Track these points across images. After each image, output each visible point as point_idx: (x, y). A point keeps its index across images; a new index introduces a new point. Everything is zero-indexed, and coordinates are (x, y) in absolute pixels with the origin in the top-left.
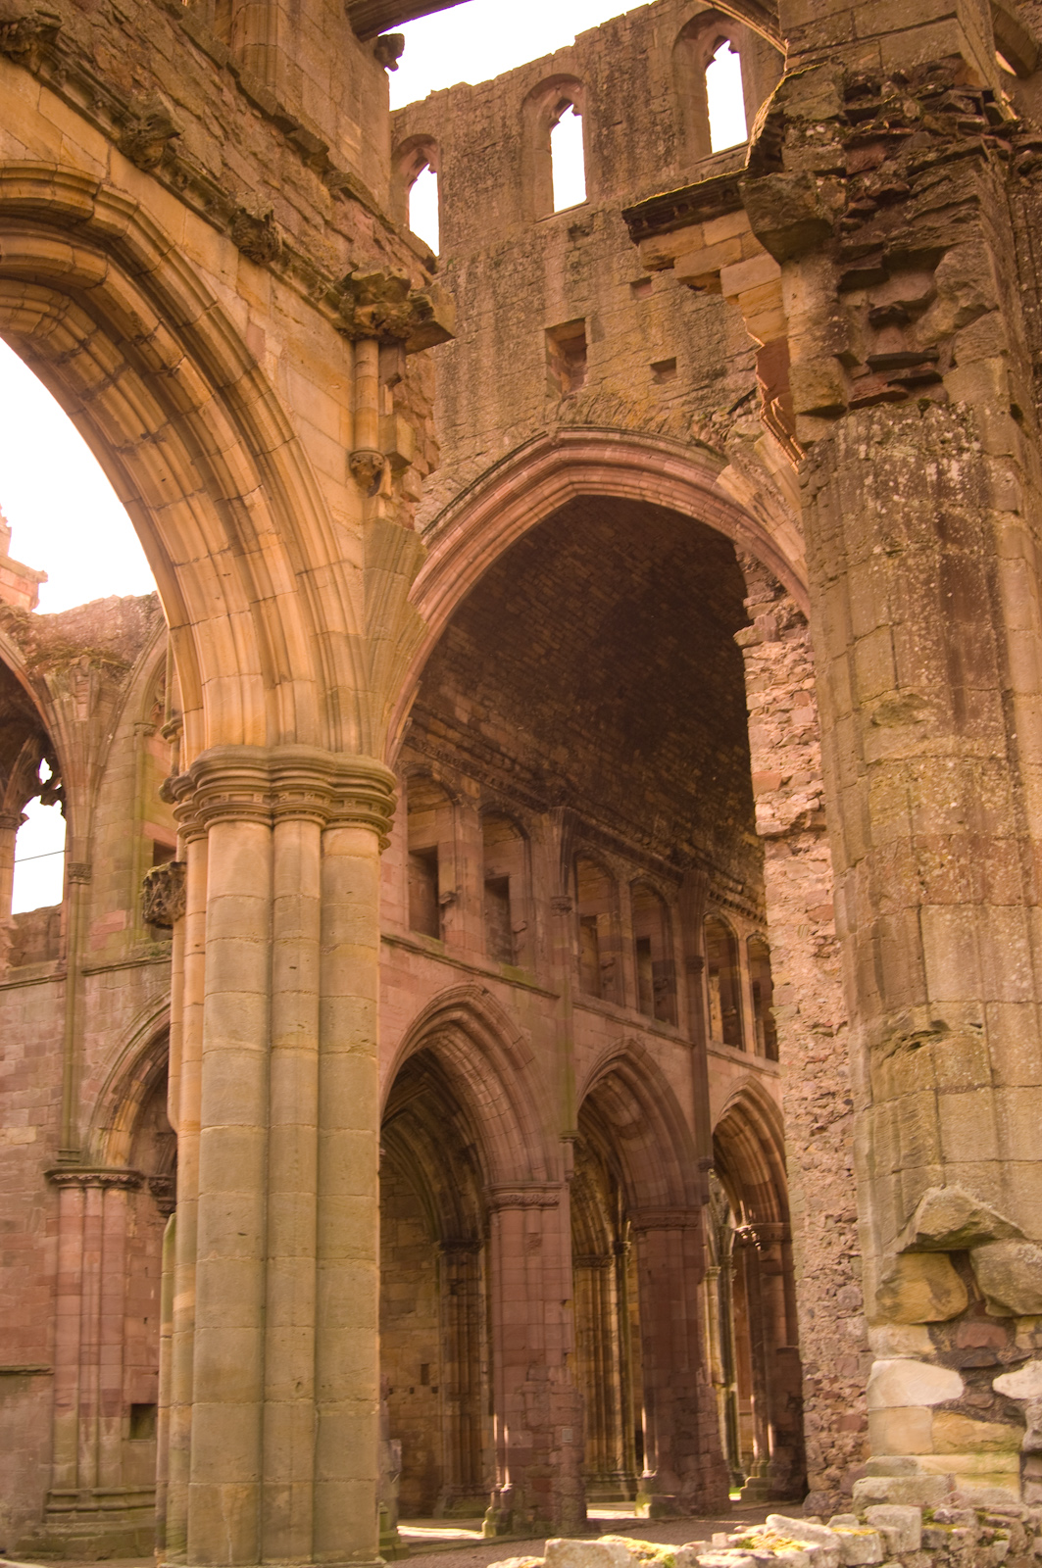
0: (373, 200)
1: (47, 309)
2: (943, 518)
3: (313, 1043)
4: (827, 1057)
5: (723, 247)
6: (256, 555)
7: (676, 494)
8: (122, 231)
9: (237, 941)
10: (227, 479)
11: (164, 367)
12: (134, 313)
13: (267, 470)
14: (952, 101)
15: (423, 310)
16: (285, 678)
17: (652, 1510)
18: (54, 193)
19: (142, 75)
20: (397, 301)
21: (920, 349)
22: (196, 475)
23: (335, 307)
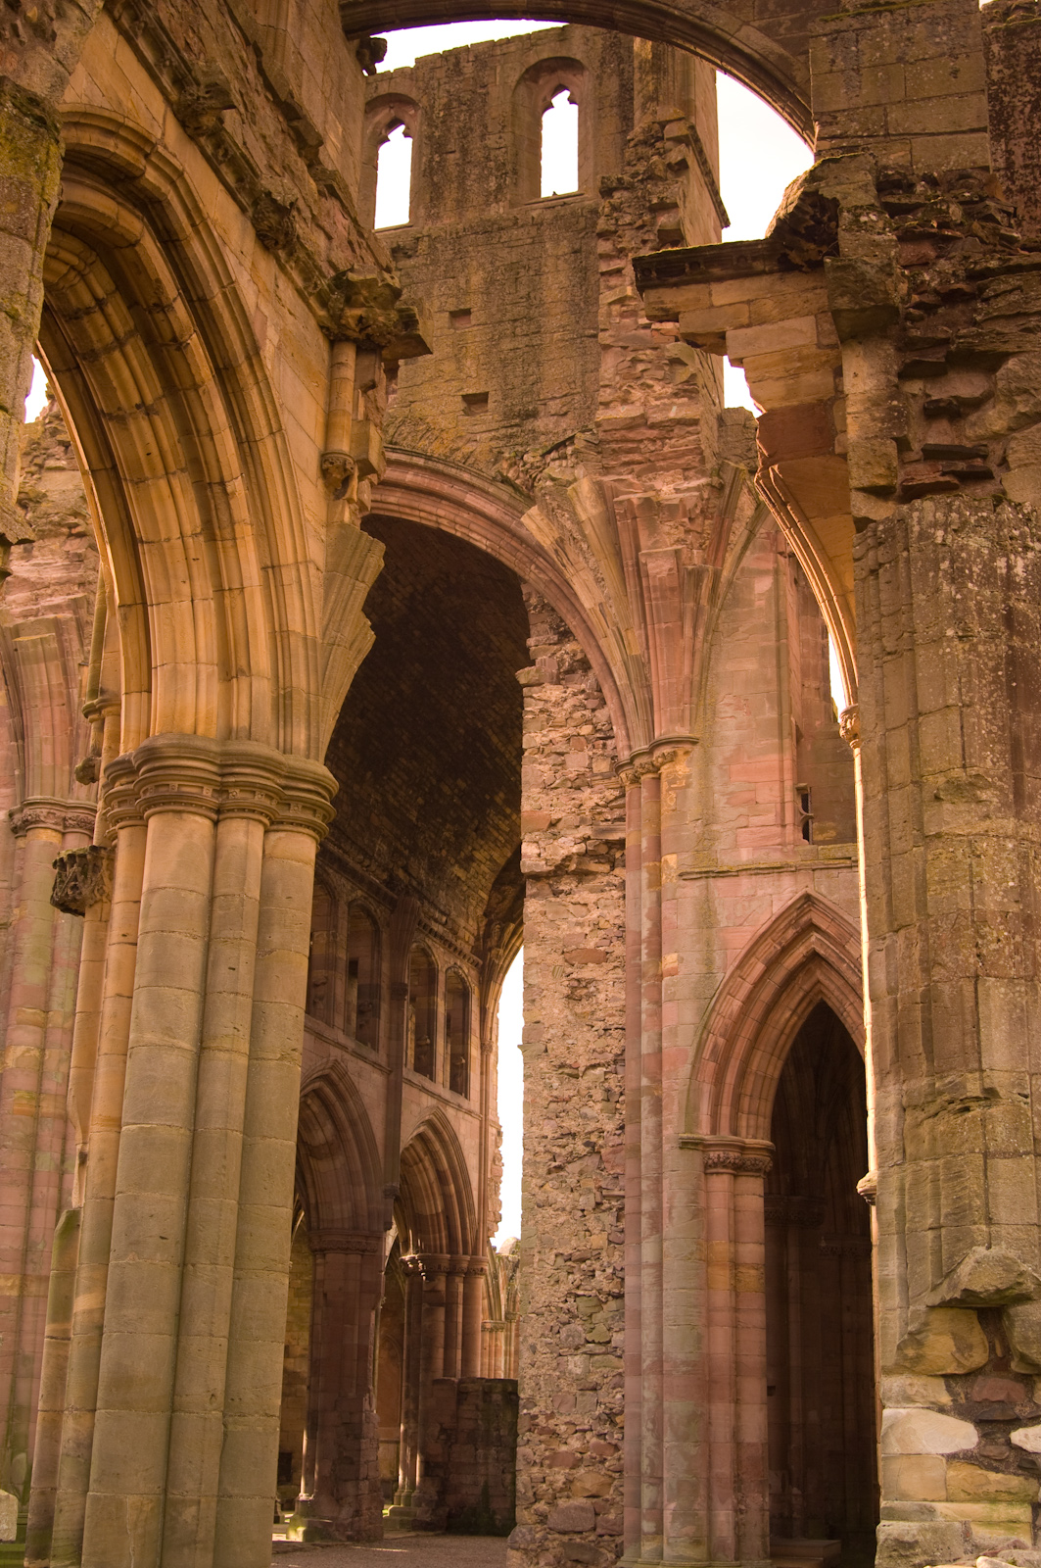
0: (351, 201)
1: (75, 261)
2: (1010, 611)
3: (245, 1047)
4: (570, 1098)
5: (730, 310)
6: (229, 544)
7: (473, 527)
8: (164, 194)
9: (176, 935)
10: (213, 462)
11: (175, 339)
12: (158, 281)
13: (249, 459)
14: (992, 212)
15: (409, 321)
16: (243, 672)
17: (305, 1533)
18: (116, 146)
19: (193, 40)
20: (384, 308)
21: (968, 444)
22: (181, 454)
23: (324, 304)
